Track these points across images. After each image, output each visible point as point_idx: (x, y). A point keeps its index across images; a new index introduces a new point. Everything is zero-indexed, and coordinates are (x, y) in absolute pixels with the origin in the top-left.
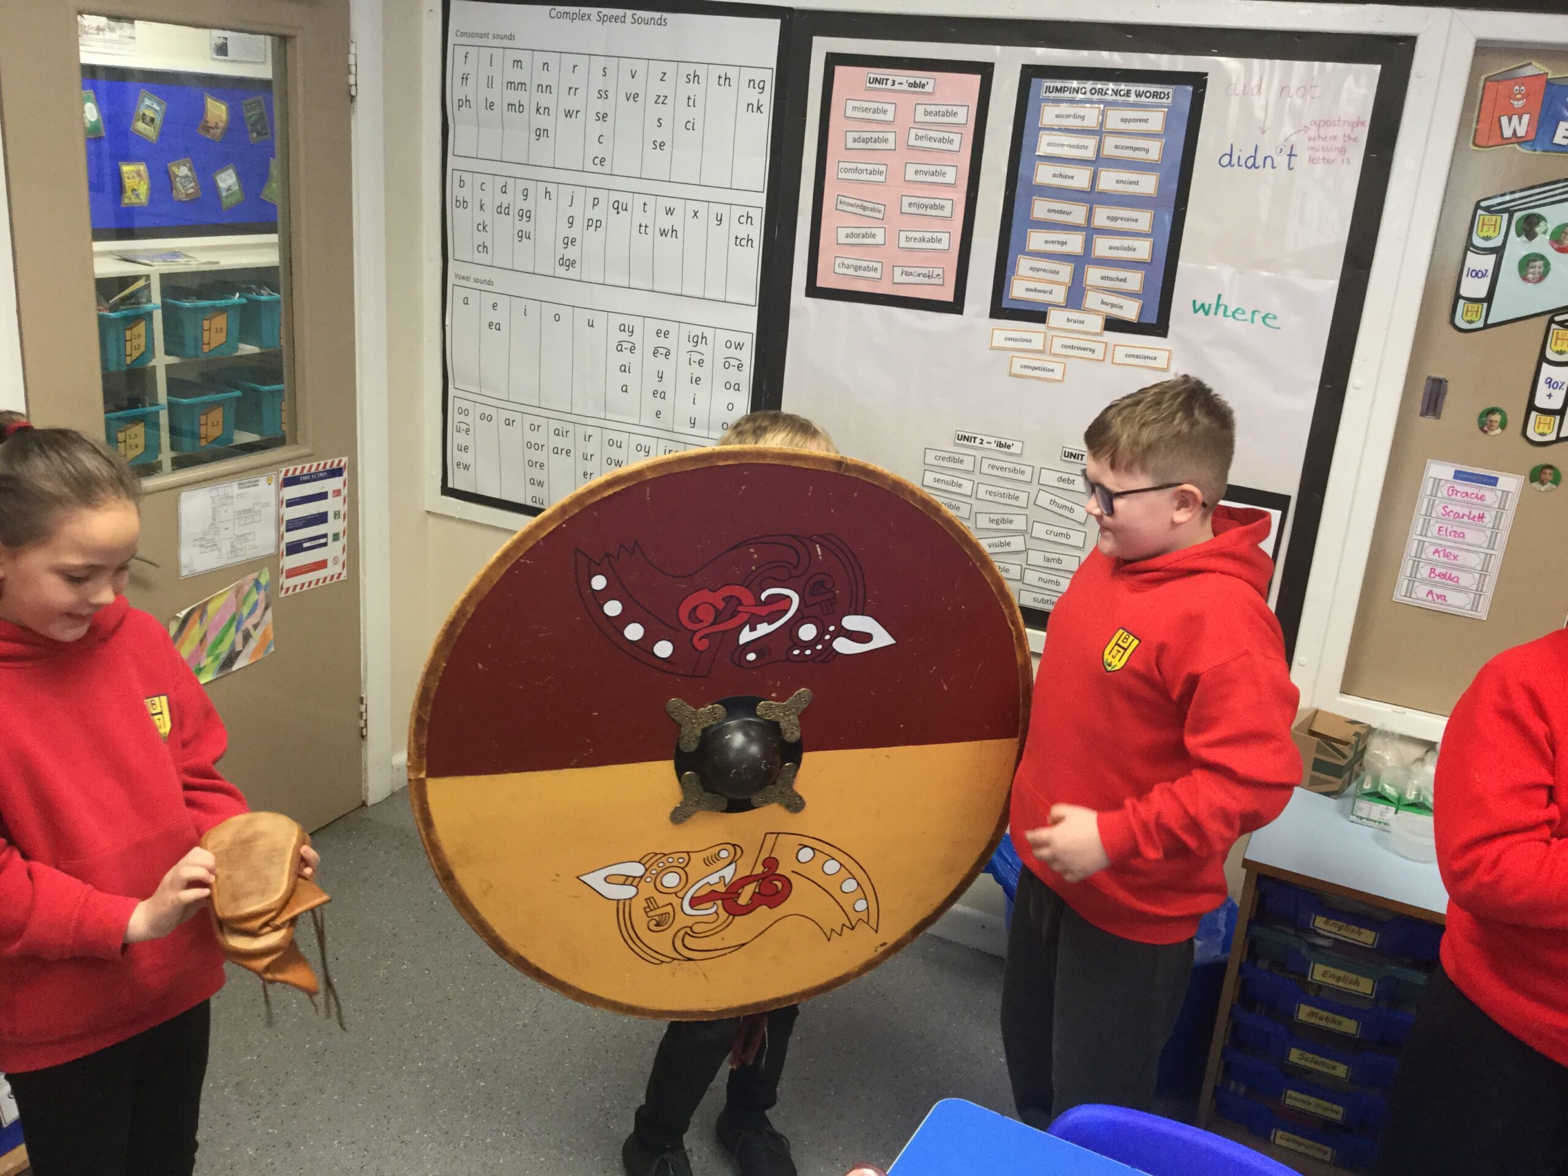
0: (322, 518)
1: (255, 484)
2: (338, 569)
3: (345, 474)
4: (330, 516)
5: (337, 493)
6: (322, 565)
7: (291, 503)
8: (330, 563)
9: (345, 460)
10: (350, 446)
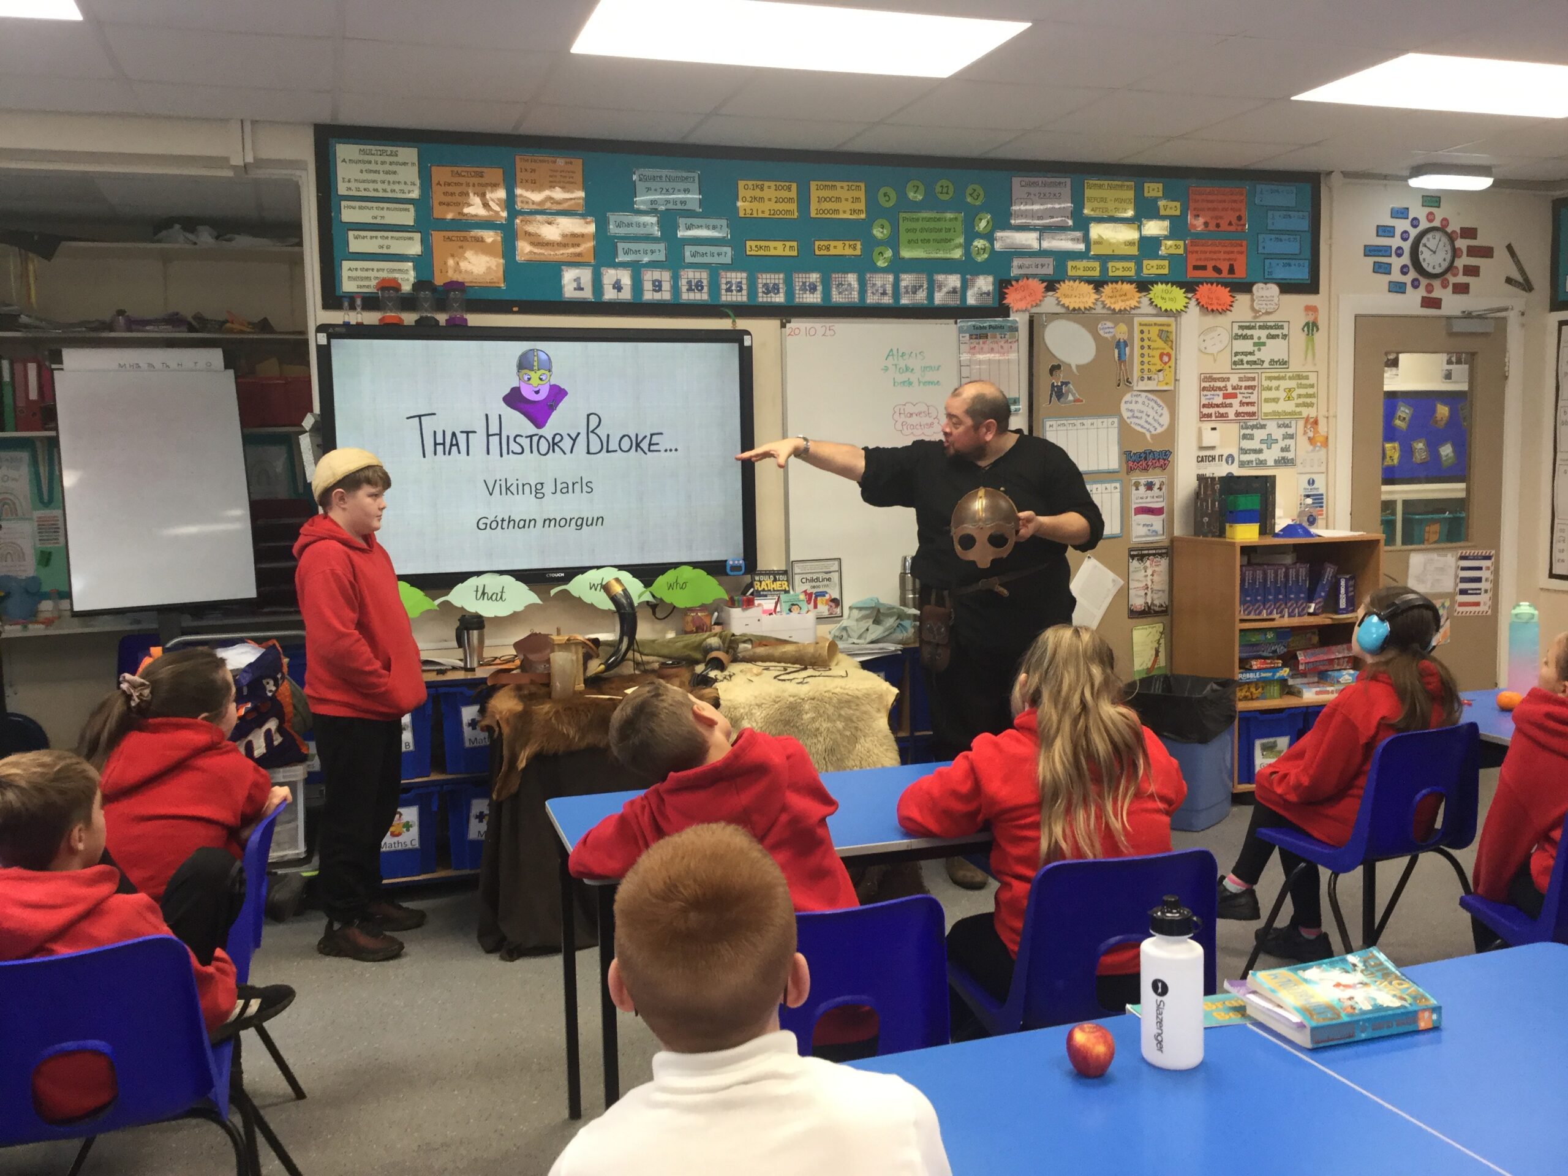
0: (1478, 580)
1: (1446, 556)
2: (1486, 608)
3: (1493, 559)
4: (1483, 580)
5: (1488, 568)
6: (1477, 604)
7: (1463, 569)
8: (1482, 604)
9: (1493, 552)
10: (1497, 546)
